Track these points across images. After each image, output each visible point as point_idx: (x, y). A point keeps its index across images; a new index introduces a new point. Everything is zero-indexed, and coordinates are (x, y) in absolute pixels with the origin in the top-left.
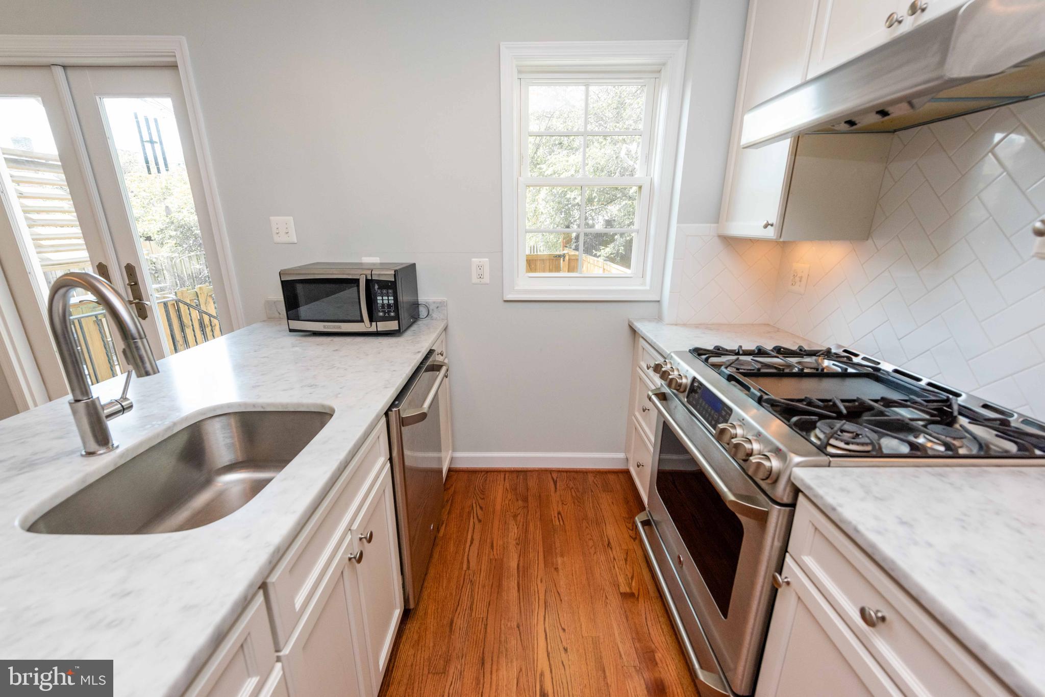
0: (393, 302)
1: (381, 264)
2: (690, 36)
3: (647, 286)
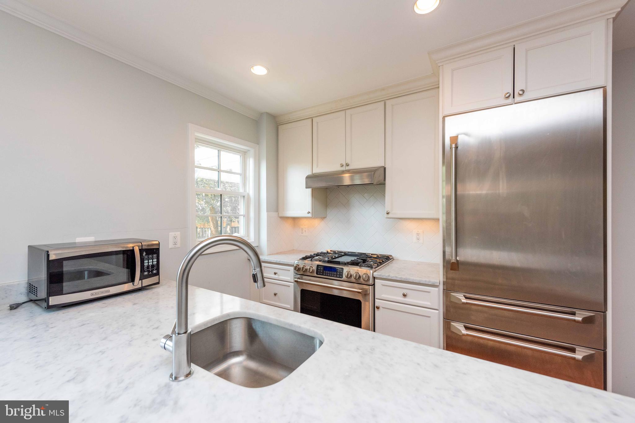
0: (156, 263)
1: (96, 242)
2: (260, 143)
3: (252, 240)
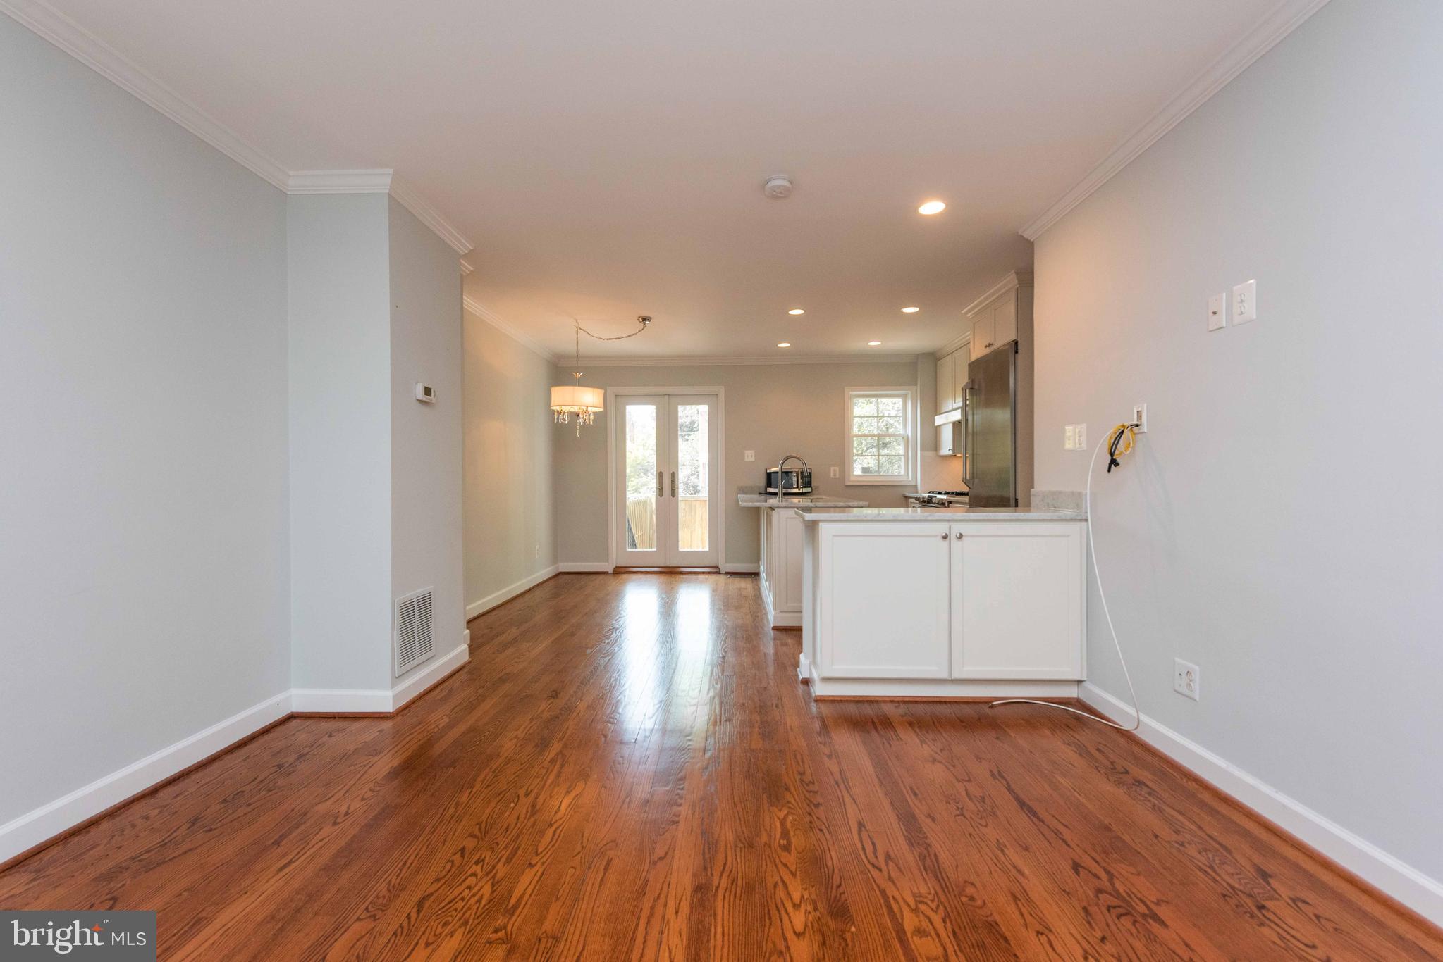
2: (916, 385)
3: (910, 479)
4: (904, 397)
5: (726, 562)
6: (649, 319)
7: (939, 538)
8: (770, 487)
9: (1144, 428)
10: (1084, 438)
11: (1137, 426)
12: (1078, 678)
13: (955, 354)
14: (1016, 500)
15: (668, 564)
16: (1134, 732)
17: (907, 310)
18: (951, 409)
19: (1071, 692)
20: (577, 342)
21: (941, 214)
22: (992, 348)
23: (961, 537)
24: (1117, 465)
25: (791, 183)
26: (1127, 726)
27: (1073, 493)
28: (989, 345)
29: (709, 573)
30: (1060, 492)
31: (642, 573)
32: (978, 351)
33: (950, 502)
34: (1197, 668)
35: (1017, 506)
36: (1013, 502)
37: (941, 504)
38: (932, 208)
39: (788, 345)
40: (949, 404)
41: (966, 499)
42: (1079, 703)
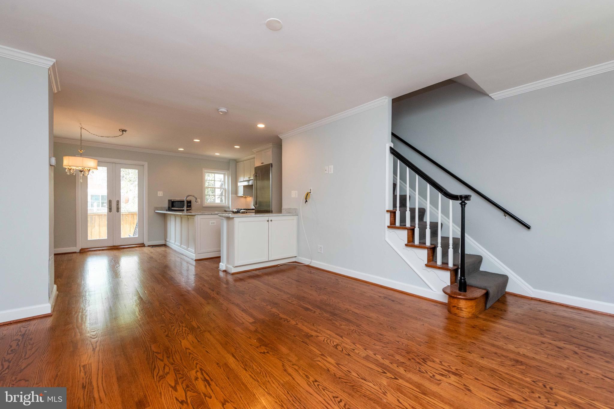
2: (229, 170)
3: (227, 204)
4: (224, 175)
5: (148, 241)
6: (125, 131)
7: (266, 222)
8: (173, 207)
9: (312, 193)
10: (297, 195)
11: (310, 193)
12: (296, 256)
13: (244, 162)
14: (272, 211)
15: (115, 244)
16: (310, 265)
17: (236, 147)
18: (243, 181)
19: (294, 260)
20: (81, 135)
21: (263, 127)
22: (263, 164)
23: (271, 221)
24: (307, 202)
25: (227, 111)
26: (307, 263)
27: (294, 209)
28: (263, 163)
29: (140, 247)
30: (291, 208)
31: (99, 250)
32: (258, 164)
33: (246, 212)
34: (322, 246)
35: (272, 213)
36: (271, 212)
37: (243, 213)
38: (261, 126)
39: (183, 149)
40: (241, 179)
41: (254, 211)
42: (296, 262)
